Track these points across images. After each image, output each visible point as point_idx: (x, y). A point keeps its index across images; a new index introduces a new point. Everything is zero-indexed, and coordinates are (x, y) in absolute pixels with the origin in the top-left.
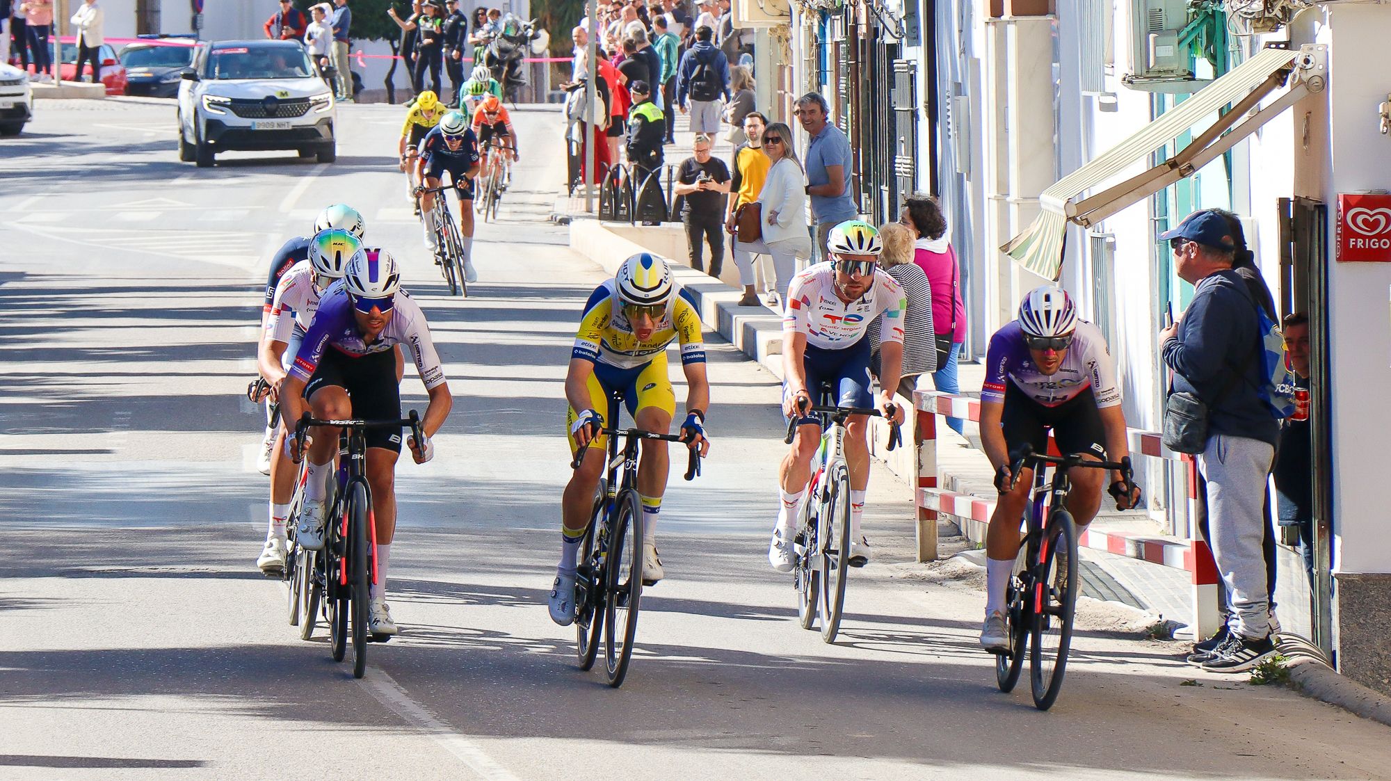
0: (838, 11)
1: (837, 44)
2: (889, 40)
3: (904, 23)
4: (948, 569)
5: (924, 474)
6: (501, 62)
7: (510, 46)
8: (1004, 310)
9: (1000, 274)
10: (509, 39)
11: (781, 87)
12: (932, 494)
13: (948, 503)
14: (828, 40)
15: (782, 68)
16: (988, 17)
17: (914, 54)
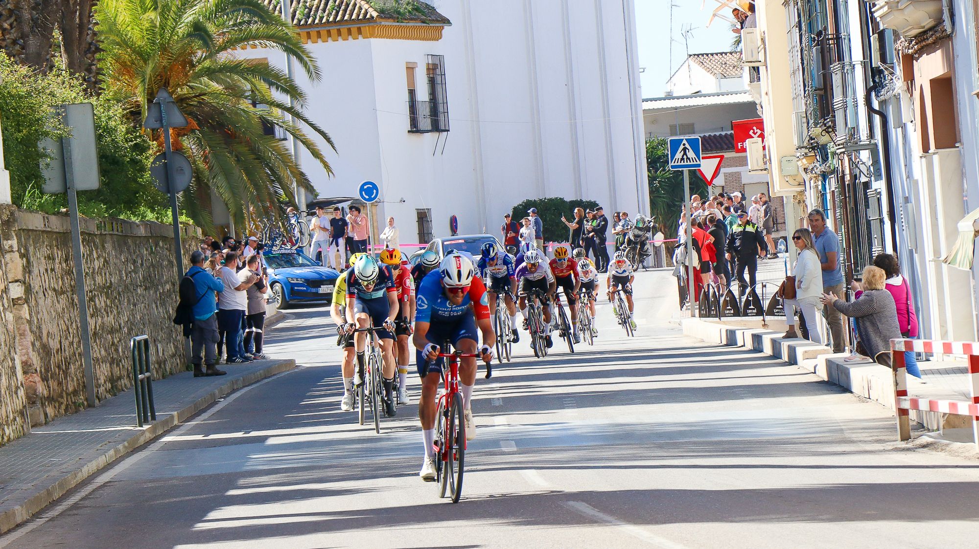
0: (833, 172)
1: (833, 192)
2: (864, 179)
3: (872, 168)
4: (918, 443)
5: (900, 389)
6: (635, 243)
7: (640, 233)
8: (943, 326)
9: (939, 305)
10: (640, 229)
12: (905, 399)
13: (915, 403)
14: (828, 191)
16: (921, 153)
17: (880, 185)
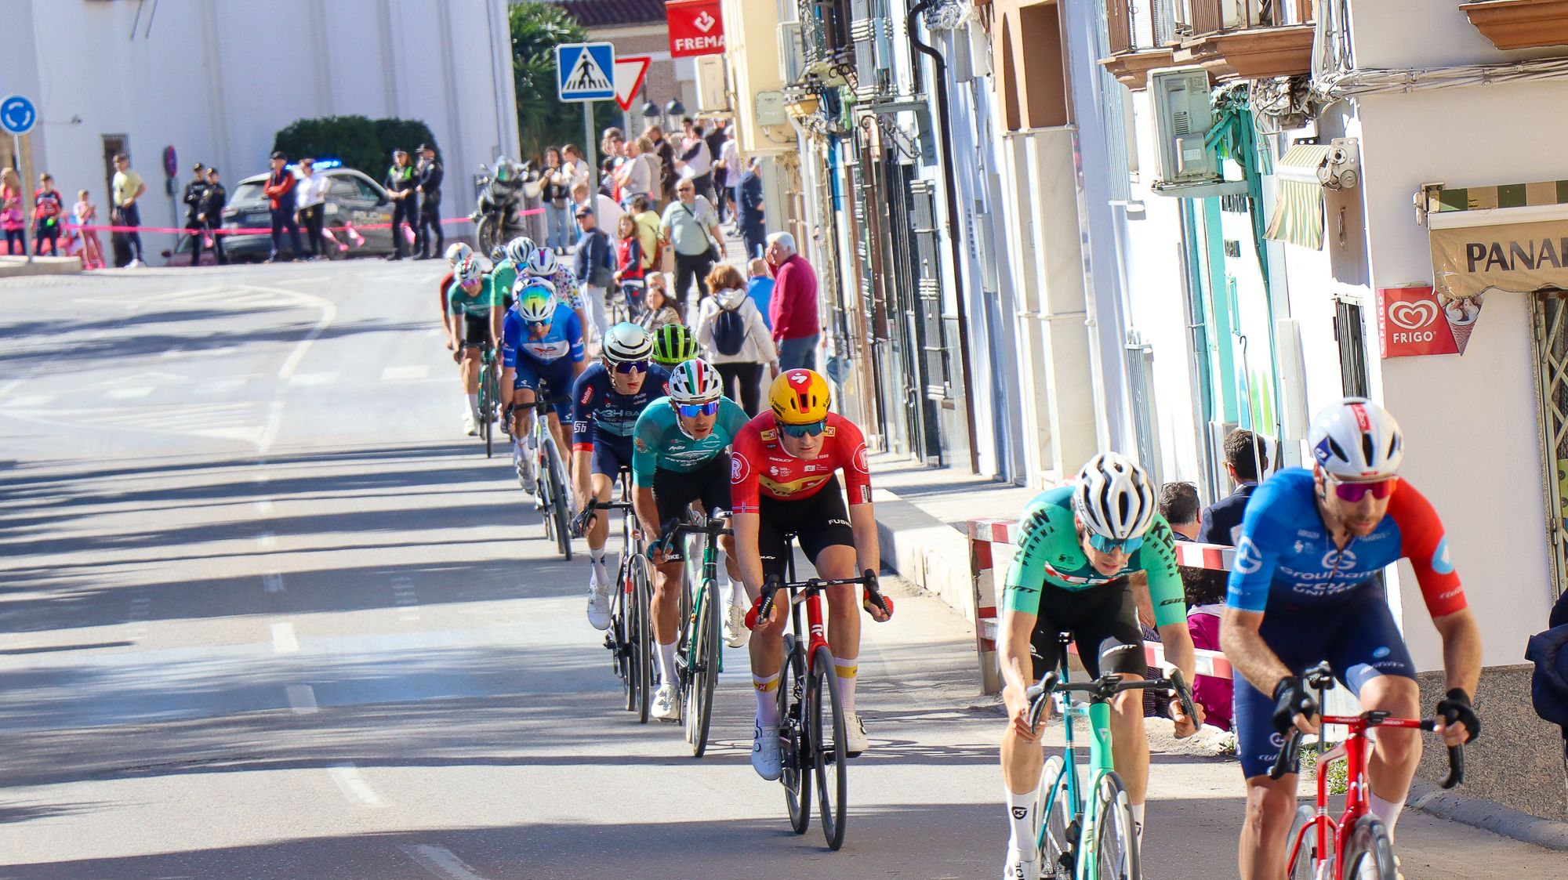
0: (848, 134)
1: (849, 168)
2: (903, 160)
3: (918, 143)
5: (984, 605)
6: (497, 208)
7: (505, 191)
10: (504, 184)
11: (792, 215)
14: (840, 164)
15: (791, 196)
16: (1005, 130)
17: (932, 174)
